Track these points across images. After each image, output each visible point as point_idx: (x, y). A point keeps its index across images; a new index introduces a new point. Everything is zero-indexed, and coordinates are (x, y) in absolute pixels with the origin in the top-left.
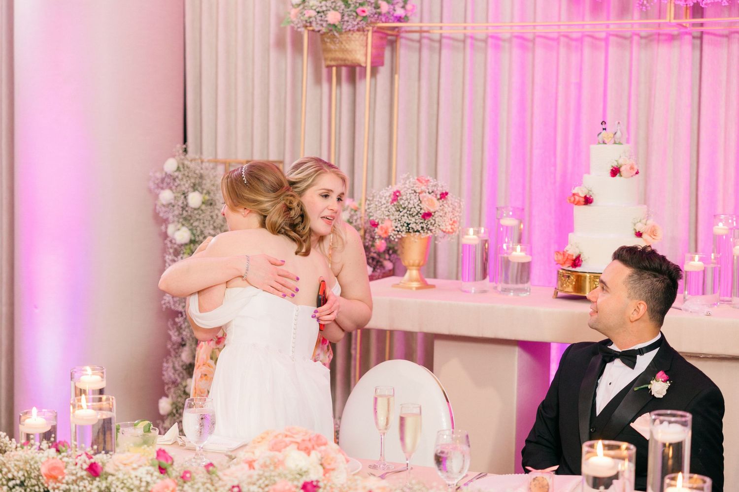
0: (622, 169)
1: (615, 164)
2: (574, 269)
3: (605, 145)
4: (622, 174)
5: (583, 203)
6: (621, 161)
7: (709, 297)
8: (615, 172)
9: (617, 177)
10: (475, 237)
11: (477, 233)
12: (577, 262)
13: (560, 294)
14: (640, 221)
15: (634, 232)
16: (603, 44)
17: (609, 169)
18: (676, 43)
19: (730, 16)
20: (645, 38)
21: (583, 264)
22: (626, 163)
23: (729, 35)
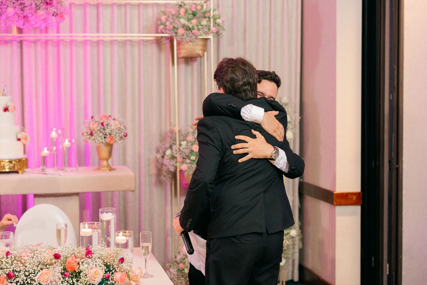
0: (10, 108)
1: (5, 106)
4: (9, 111)
6: (9, 104)
7: (56, 168)
8: (6, 110)
9: (7, 113)
14: (19, 133)
15: (16, 139)
17: (3, 108)
18: (9, 45)
22: (10, 105)
23: (35, 42)
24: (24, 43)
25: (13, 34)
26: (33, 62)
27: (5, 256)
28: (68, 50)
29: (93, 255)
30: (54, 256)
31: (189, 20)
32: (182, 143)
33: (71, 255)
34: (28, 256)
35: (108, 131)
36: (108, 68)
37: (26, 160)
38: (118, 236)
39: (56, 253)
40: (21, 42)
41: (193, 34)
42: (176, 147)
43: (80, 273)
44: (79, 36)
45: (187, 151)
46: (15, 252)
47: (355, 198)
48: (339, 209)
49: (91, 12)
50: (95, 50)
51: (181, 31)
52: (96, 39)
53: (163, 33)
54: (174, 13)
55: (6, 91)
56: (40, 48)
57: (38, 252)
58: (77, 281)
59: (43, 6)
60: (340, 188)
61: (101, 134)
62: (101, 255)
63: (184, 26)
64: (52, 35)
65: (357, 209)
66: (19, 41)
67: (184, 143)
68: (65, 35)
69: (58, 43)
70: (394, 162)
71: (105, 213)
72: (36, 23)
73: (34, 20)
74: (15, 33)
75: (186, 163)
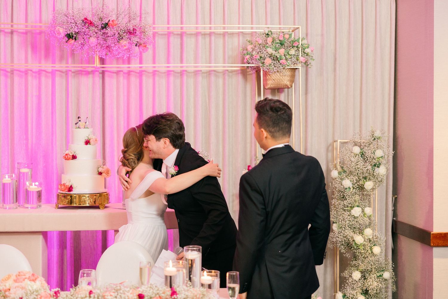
0: (91, 141)
1: (87, 139)
2: (69, 193)
3: (80, 129)
4: (91, 143)
5: (71, 159)
6: (90, 137)
8: (87, 142)
9: (88, 145)
10: (9, 179)
11: (10, 177)
12: (70, 189)
13: (60, 206)
14: (100, 167)
15: (98, 173)
16: (50, 75)
17: (84, 141)
18: (91, 76)
19: (117, 64)
20: (74, 72)
21: (73, 190)
22: (92, 138)
23: (118, 73)
24: (107, 74)
25: (95, 65)
26: (115, 93)
27: (88, 295)
28: (151, 81)
29: (178, 296)
30: (138, 297)
31: (276, 50)
33: (156, 295)
34: (111, 295)
36: (192, 100)
37: (107, 195)
38: (203, 275)
39: (140, 293)
40: (103, 73)
41: (281, 64)
44: (162, 66)
46: (99, 291)
48: (436, 250)
49: (175, 41)
50: (178, 81)
51: (268, 61)
52: (179, 69)
53: (249, 63)
54: (260, 42)
55: (87, 123)
56: (122, 79)
57: (121, 291)
59: (126, 36)
62: (187, 296)
63: (271, 56)
64: (135, 66)
66: (101, 72)
68: (148, 65)
69: (141, 74)
71: (190, 251)
72: (119, 53)
73: (116, 50)
74: (97, 64)
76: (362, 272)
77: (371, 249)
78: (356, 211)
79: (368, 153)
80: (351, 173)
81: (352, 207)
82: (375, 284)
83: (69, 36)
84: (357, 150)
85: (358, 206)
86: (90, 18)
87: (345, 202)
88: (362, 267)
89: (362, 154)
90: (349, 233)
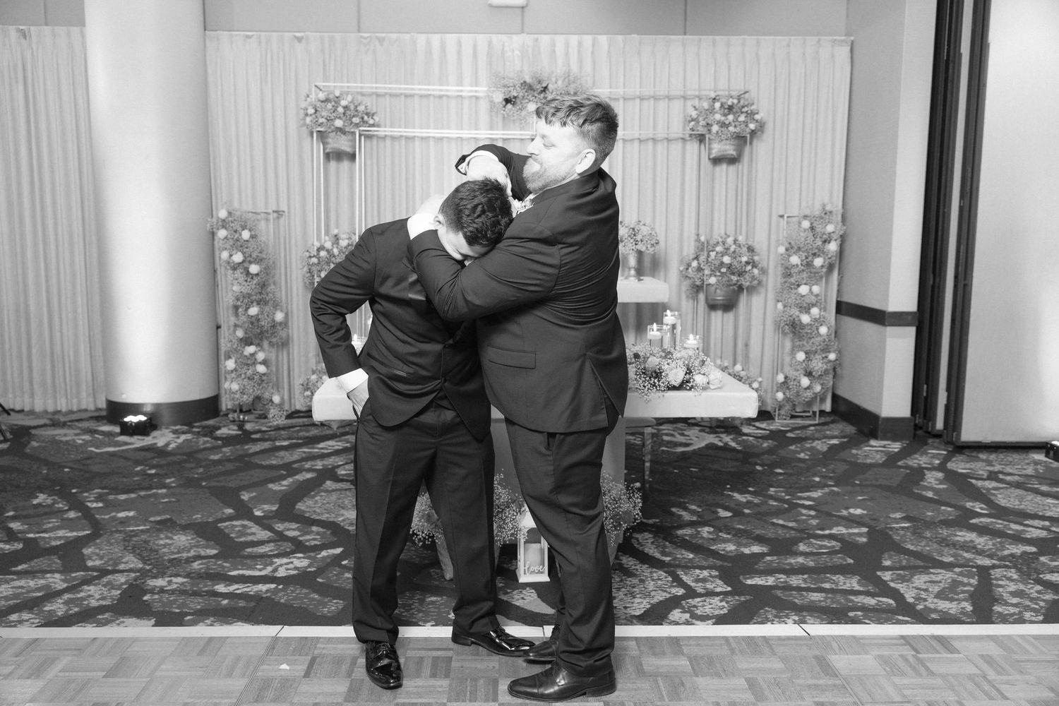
31: (725, 115)
32: (711, 253)
35: (639, 238)
41: (729, 131)
42: (702, 258)
43: (661, 373)
45: (717, 263)
47: (910, 317)
48: (890, 330)
51: (715, 128)
53: (693, 130)
54: (706, 107)
58: (659, 381)
60: (892, 308)
61: (632, 241)
63: (718, 122)
65: (912, 331)
67: (713, 254)
70: (961, 277)
75: (715, 276)
76: (806, 353)
77: (817, 329)
78: (804, 290)
79: (819, 229)
80: (799, 249)
81: (799, 286)
82: (820, 365)
83: (507, 101)
84: (806, 224)
85: (806, 284)
86: (528, 80)
87: (792, 280)
88: (808, 348)
89: (812, 228)
90: (795, 312)
